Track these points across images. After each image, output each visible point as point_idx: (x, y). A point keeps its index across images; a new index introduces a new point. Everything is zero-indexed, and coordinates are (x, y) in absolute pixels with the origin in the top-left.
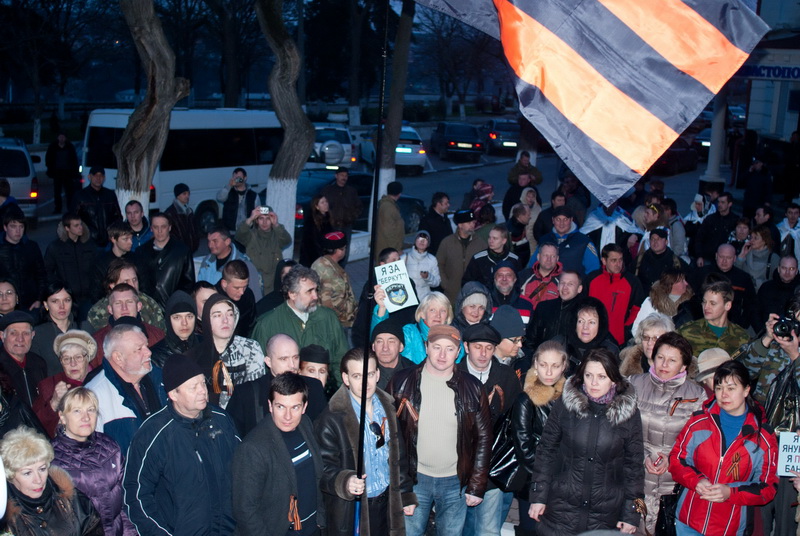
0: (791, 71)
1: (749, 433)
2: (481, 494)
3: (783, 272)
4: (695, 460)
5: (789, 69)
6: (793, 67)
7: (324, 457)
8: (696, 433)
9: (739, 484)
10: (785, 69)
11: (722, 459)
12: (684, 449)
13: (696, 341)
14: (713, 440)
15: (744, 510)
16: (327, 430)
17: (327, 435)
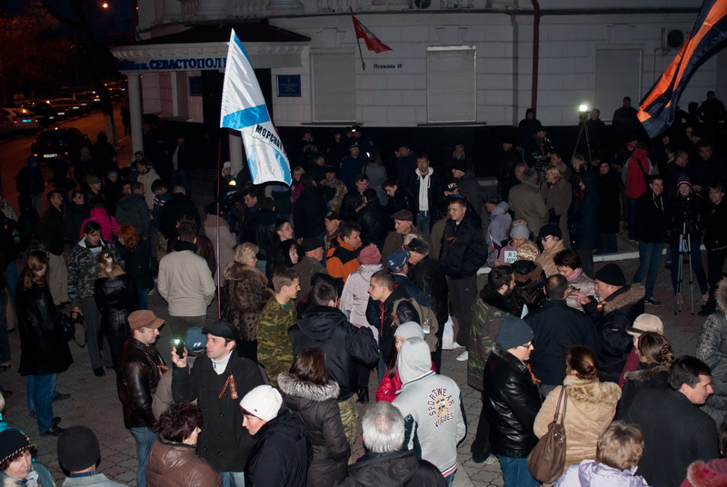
0: (205, 62)
5: (203, 60)
6: (206, 58)
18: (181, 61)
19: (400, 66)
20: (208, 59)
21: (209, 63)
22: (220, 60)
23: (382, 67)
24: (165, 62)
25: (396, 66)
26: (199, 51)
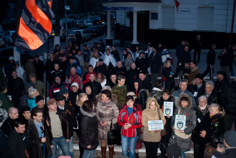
0: (127, 8)
1: (134, 112)
2: (70, 139)
3: (132, 67)
4: (123, 120)
5: (126, 7)
6: (127, 7)
7: (29, 138)
8: (123, 113)
9: (133, 124)
10: (125, 7)
11: (129, 118)
12: (120, 117)
13: (118, 92)
14: (126, 114)
15: (136, 129)
16: (28, 131)
17: (28, 132)
18: (120, 8)
19: (189, 11)
20: (128, 7)
21: (128, 9)
22: (131, 7)
23: (183, 11)
24: (115, 8)
25: (188, 11)
26: (125, 5)
